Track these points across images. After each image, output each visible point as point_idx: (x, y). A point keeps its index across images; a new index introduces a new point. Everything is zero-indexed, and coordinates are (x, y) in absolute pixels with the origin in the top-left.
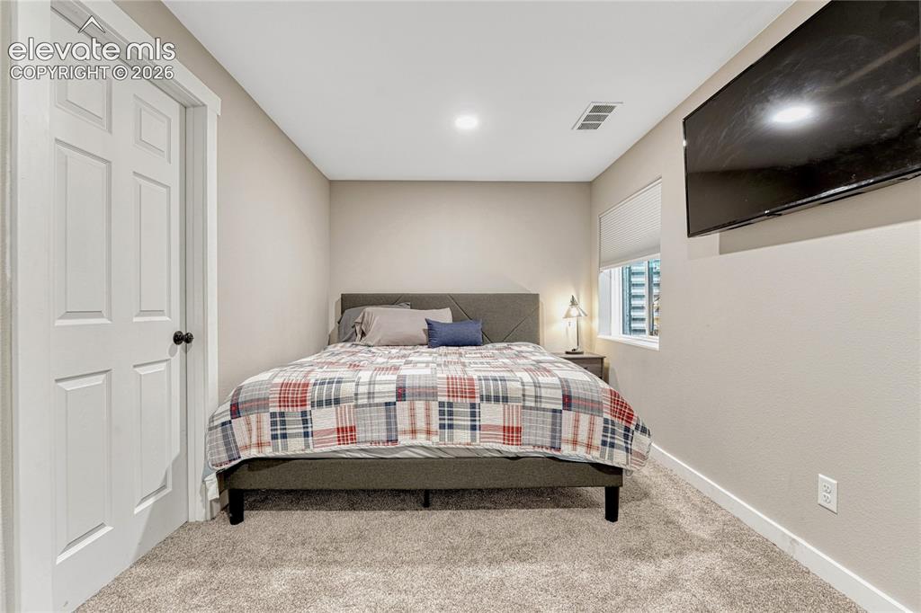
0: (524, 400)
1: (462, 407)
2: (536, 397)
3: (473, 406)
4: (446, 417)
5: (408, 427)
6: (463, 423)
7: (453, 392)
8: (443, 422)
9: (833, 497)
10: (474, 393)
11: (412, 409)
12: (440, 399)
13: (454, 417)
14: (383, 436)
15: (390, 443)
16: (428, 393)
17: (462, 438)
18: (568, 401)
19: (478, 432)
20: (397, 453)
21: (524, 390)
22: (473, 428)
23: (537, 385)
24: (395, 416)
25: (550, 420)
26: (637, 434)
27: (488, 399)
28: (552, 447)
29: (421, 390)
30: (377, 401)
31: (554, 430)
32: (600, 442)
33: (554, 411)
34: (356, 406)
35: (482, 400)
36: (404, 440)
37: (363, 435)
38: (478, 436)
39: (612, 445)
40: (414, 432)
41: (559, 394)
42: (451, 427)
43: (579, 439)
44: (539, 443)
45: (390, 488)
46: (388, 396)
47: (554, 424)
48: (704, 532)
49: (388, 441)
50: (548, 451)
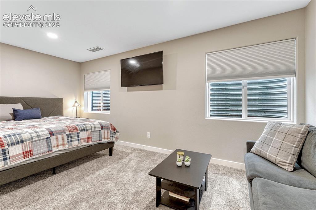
0: (92, 129)
1: (74, 134)
2: (95, 128)
3: (78, 133)
4: (69, 139)
5: (56, 145)
6: (75, 139)
7: (71, 130)
8: (68, 140)
9: (150, 136)
10: (77, 129)
11: (57, 138)
12: (67, 133)
13: (72, 138)
14: (46, 150)
15: (49, 152)
16: (62, 132)
17: (75, 144)
18: (102, 128)
19: (80, 141)
20: (50, 155)
21: (91, 126)
22: (79, 140)
23: (94, 125)
24: (51, 142)
25: (98, 133)
26: (117, 133)
27: (82, 130)
28: (100, 141)
29: (59, 131)
30: (42, 138)
31: (100, 136)
32: (110, 136)
33: (99, 131)
34: (32, 142)
35: (80, 131)
36: (54, 149)
37: (37, 152)
38: (80, 142)
39: (113, 137)
40: (58, 146)
41: (100, 126)
42: (71, 141)
43: (105, 137)
44: (96, 140)
45: (47, 169)
46: (46, 136)
47: (100, 134)
48: (129, 151)
49: (49, 151)
50: (99, 142)
